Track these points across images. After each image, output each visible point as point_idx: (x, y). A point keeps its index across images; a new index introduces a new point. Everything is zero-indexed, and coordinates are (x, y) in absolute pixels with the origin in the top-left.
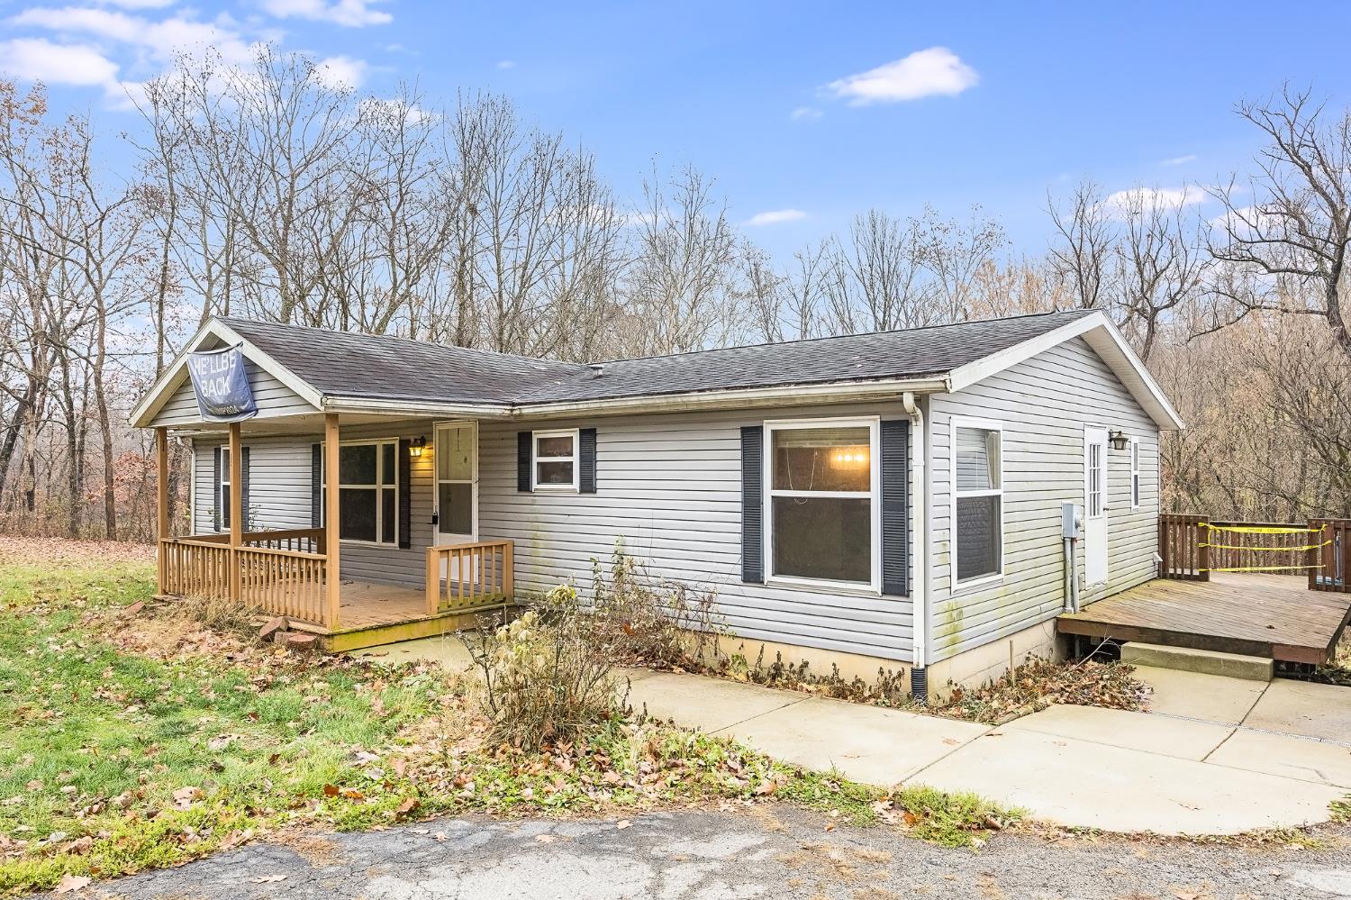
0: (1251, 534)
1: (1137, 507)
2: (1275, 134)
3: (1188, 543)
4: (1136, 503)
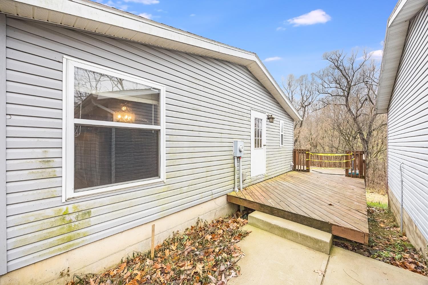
0: (328, 156)
1: (282, 146)
2: (333, 63)
3: (302, 157)
4: (282, 144)
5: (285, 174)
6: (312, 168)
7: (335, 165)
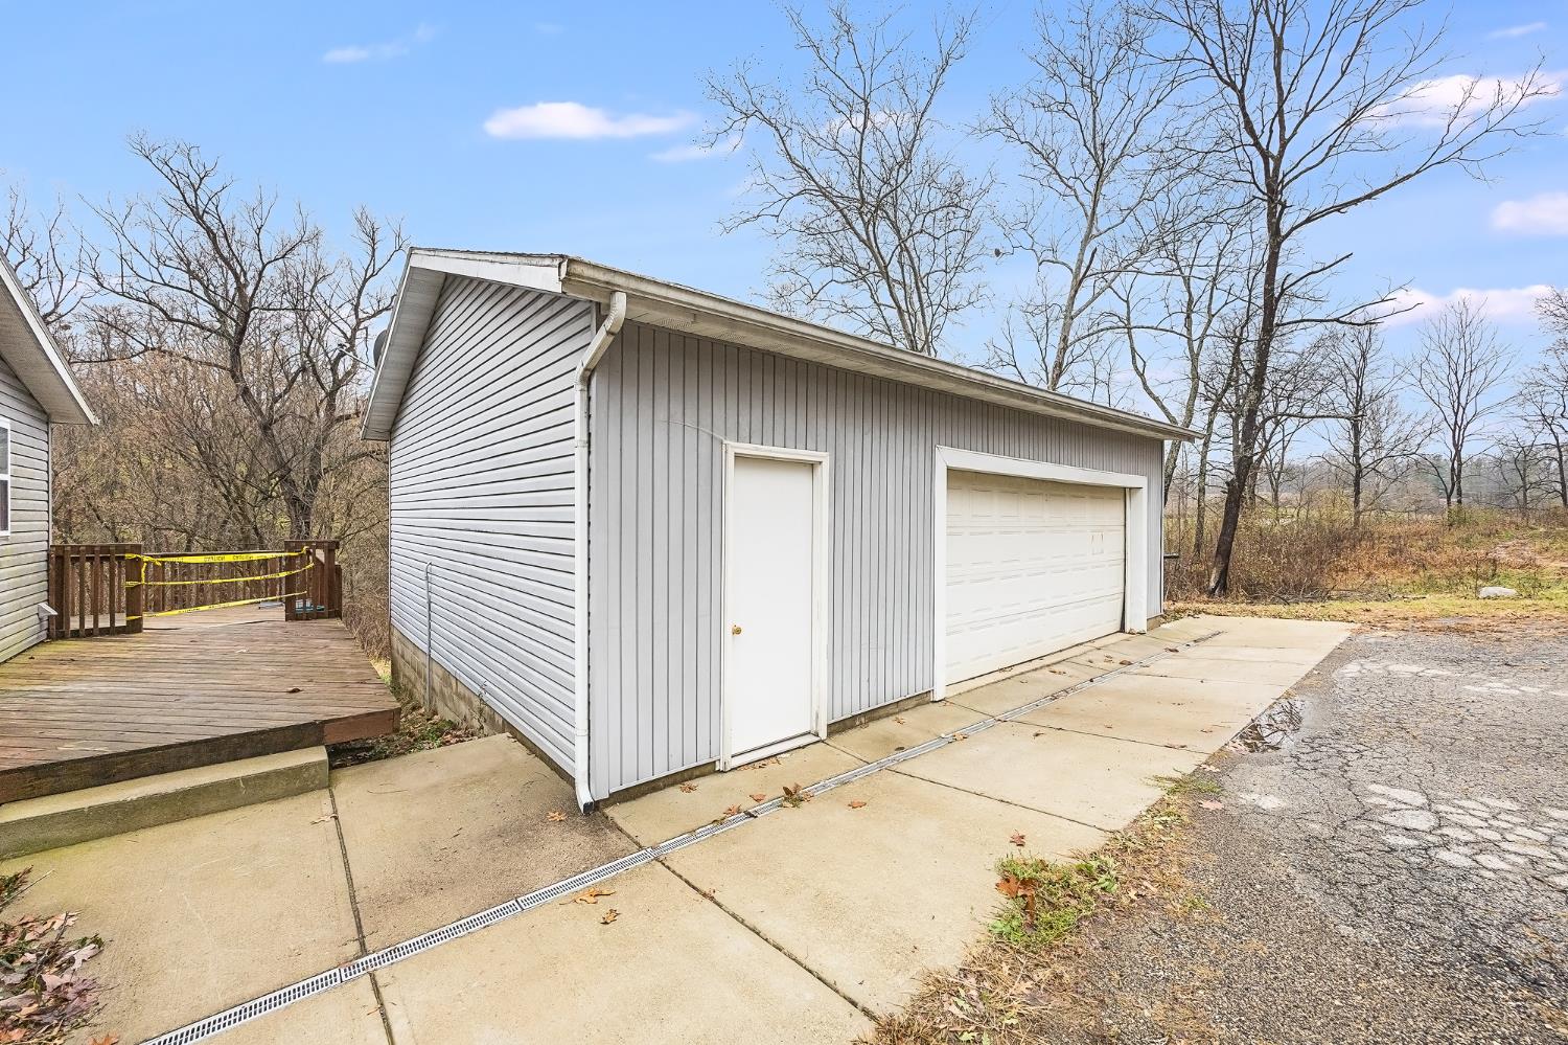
1: (5, 534)
2: (179, 189)
3: (106, 584)
4: (4, 524)
5: (24, 659)
6: (150, 621)
7: (255, 590)
